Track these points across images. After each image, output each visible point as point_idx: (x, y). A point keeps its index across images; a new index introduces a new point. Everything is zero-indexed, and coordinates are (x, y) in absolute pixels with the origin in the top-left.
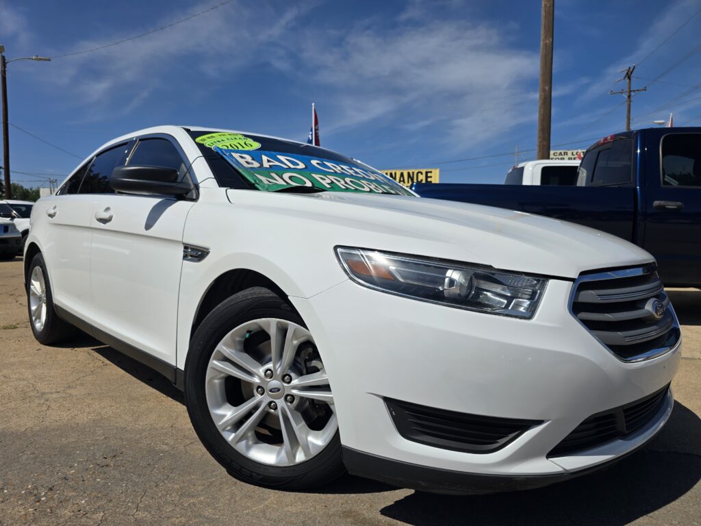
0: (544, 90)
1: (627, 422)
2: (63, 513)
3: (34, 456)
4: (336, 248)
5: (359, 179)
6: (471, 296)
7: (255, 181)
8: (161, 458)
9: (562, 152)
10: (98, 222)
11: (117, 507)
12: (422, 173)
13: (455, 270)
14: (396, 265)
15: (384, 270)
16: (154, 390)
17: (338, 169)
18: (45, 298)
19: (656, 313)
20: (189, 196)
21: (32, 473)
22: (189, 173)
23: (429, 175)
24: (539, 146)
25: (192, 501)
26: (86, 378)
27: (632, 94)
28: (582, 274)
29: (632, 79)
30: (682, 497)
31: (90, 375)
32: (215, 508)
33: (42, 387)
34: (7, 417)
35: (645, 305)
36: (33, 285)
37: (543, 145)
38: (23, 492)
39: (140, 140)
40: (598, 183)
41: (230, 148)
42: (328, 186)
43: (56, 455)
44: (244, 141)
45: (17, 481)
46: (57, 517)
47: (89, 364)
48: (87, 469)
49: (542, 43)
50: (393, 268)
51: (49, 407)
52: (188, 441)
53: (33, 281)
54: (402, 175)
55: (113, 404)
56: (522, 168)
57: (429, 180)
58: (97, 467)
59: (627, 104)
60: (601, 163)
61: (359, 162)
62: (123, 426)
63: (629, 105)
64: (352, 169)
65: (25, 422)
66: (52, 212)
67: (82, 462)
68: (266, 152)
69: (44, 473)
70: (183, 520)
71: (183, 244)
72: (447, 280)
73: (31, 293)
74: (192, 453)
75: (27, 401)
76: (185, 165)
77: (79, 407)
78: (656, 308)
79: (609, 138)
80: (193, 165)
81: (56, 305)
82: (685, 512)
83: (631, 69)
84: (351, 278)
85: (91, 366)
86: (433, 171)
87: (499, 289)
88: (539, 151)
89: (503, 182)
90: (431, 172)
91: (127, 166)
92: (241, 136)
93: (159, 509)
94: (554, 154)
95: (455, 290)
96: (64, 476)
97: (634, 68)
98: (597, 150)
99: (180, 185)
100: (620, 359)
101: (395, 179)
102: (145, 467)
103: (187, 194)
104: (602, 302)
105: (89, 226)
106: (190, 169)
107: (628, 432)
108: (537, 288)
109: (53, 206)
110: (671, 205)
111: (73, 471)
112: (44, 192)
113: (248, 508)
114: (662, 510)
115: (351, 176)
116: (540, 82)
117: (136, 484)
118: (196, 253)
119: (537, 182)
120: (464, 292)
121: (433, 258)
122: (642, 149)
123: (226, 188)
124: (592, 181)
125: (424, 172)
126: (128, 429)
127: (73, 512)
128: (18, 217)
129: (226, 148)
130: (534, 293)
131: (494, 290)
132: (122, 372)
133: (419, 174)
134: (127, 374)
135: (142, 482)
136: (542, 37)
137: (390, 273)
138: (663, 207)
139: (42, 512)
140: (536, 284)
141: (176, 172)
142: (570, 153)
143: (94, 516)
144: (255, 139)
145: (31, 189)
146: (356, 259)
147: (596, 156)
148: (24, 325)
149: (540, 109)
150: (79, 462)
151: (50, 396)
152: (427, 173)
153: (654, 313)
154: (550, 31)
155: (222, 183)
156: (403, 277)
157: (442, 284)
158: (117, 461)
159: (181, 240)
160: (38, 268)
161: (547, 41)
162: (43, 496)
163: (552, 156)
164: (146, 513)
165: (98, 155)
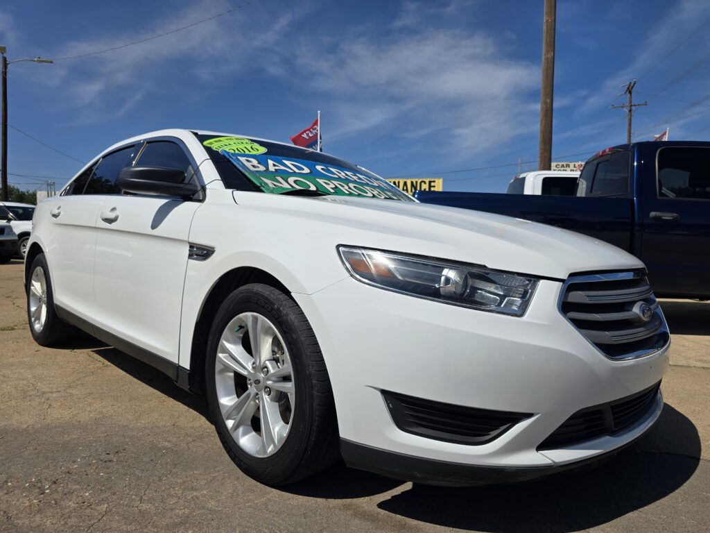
0: (545, 103)
1: (614, 419)
2: (68, 505)
3: (36, 451)
4: (338, 246)
5: (362, 184)
6: (466, 294)
7: (261, 184)
8: (163, 454)
9: (565, 164)
10: (103, 222)
11: (121, 500)
12: (425, 183)
13: (451, 269)
14: (395, 263)
15: (383, 268)
16: (155, 391)
17: (342, 175)
18: (45, 299)
19: (644, 316)
20: (195, 197)
21: (35, 467)
22: (197, 175)
23: (432, 184)
24: (541, 158)
25: (195, 494)
26: (86, 378)
27: (633, 108)
28: (572, 275)
29: (633, 93)
30: (671, 494)
31: (90, 375)
32: (219, 501)
33: (42, 386)
34: (8, 414)
35: (632, 308)
36: (33, 286)
37: (545, 157)
38: (27, 485)
39: (148, 143)
40: (597, 193)
41: (237, 152)
42: (332, 191)
43: (58, 451)
44: (251, 145)
45: (20, 475)
46: (61, 509)
47: (89, 365)
48: (90, 464)
49: (543, 57)
50: (392, 265)
51: (50, 405)
52: (190, 439)
53: (33, 282)
54: (405, 184)
55: (115, 403)
56: (524, 179)
57: (432, 189)
58: (100, 462)
59: (627, 118)
60: (600, 175)
61: (363, 169)
62: (125, 424)
63: (630, 119)
64: (355, 175)
65: (25, 419)
66: (56, 212)
67: (85, 458)
68: (272, 156)
69: (47, 467)
70: (187, 511)
71: (189, 243)
72: (443, 278)
73: (31, 293)
74: (194, 450)
75: (28, 399)
76: (193, 168)
77: (81, 405)
78: (643, 311)
79: (607, 150)
80: (200, 168)
81: (56, 305)
82: (673, 507)
83: (632, 85)
84: (352, 276)
85: (91, 367)
86: (436, 180)
87: (492, 288)
88: (541, 163)
89: (505, 192)
90: (434, 182)
91: (135, 167)
92: (247, 141)
93: (162, 501)
94: (556, 166)
95: (451, 288)
96: (67, 470)
97: (635, 83)
98: (596, 162)
99: (187, 187)
100: (608, 358)
101: (399, 186)
102: (148, 463)
103: (193, 195)
104: (590, 302)
105: (93, 226)
106: (197, 171)
107: (616, 429)
108: (528, 287)
109: (57, 207)
110: (667, 216)
111: (76, 466)
112: (41, 195)
113: (251, 500)
114: (652, 506)
115: (355, 182)
116: (542, 94)
117: (139, 478)
118: (201, 252)
119: (538, 192)
120: (459, 291)
121: (430, 257)
122: (639, 162)
123: (231, 190)
124: (591, 192)
125: (427, 182)
126: (130, 426)
127: (77, 503)
128: (15, 220)
129: (233, 152)
130: (526, 292)
131: (488, 289)
132: (123, 373)
133: (423, 184)
134: (128, 375)
135: (145, 477)
136: (544, 52)
137: (389, 271)
138: (658, 219)
139: (46, 503)
140: (528, 284)
141: (183, 173)
142: (572, 165)
143: (98, 508)
144: (262, 144)
145: (28, 192)
146: (357, 257)
147: (595, 167)
148: (21, 327)
149: (541, 121)
150: (82, 458)
151: (50, 395)
152: (430, 182)
153: (641, 315)
154: (552, 46)
155: (228, 186)
156: (402, 275)
157: (439, 282)
158: (119, 457)
159: (187, 239)
160: (39, 269)
161: (549, 56)
162: (47, 489)
163: (553, 168)
164: (150, 505)
165: (104, 157)
